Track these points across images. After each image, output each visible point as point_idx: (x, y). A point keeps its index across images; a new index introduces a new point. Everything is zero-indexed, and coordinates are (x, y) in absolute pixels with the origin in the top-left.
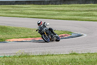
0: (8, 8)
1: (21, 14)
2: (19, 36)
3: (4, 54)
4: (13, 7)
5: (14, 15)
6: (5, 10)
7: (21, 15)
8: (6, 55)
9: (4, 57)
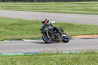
0: (74, 5)
1: (87, 10)
2: (85, 33)
3: (70, 50)
4: (79, 4)
5: (80, 12)
6: (71, 7)
7: (87, 12)
8: (72, 52)
9: (71, 53)
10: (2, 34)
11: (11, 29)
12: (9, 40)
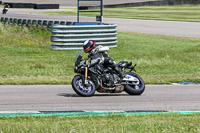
10: (168, 71)
11: (186, 61)
12: (181, 82)
